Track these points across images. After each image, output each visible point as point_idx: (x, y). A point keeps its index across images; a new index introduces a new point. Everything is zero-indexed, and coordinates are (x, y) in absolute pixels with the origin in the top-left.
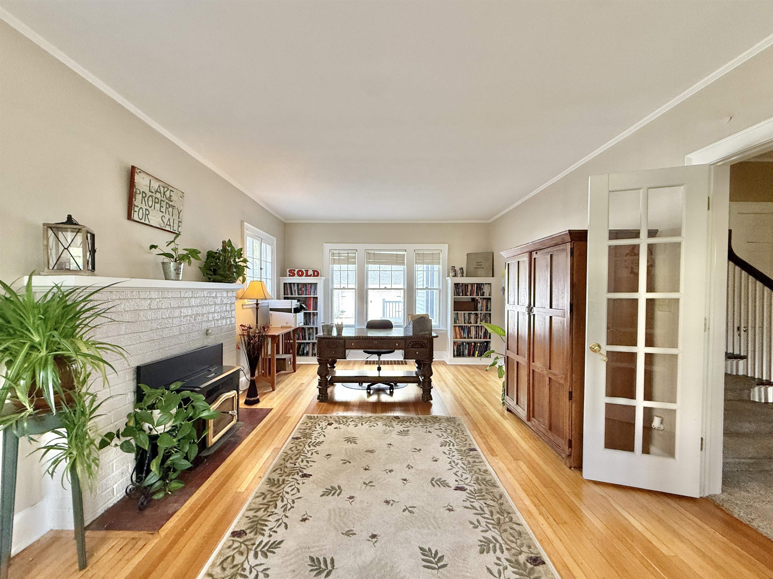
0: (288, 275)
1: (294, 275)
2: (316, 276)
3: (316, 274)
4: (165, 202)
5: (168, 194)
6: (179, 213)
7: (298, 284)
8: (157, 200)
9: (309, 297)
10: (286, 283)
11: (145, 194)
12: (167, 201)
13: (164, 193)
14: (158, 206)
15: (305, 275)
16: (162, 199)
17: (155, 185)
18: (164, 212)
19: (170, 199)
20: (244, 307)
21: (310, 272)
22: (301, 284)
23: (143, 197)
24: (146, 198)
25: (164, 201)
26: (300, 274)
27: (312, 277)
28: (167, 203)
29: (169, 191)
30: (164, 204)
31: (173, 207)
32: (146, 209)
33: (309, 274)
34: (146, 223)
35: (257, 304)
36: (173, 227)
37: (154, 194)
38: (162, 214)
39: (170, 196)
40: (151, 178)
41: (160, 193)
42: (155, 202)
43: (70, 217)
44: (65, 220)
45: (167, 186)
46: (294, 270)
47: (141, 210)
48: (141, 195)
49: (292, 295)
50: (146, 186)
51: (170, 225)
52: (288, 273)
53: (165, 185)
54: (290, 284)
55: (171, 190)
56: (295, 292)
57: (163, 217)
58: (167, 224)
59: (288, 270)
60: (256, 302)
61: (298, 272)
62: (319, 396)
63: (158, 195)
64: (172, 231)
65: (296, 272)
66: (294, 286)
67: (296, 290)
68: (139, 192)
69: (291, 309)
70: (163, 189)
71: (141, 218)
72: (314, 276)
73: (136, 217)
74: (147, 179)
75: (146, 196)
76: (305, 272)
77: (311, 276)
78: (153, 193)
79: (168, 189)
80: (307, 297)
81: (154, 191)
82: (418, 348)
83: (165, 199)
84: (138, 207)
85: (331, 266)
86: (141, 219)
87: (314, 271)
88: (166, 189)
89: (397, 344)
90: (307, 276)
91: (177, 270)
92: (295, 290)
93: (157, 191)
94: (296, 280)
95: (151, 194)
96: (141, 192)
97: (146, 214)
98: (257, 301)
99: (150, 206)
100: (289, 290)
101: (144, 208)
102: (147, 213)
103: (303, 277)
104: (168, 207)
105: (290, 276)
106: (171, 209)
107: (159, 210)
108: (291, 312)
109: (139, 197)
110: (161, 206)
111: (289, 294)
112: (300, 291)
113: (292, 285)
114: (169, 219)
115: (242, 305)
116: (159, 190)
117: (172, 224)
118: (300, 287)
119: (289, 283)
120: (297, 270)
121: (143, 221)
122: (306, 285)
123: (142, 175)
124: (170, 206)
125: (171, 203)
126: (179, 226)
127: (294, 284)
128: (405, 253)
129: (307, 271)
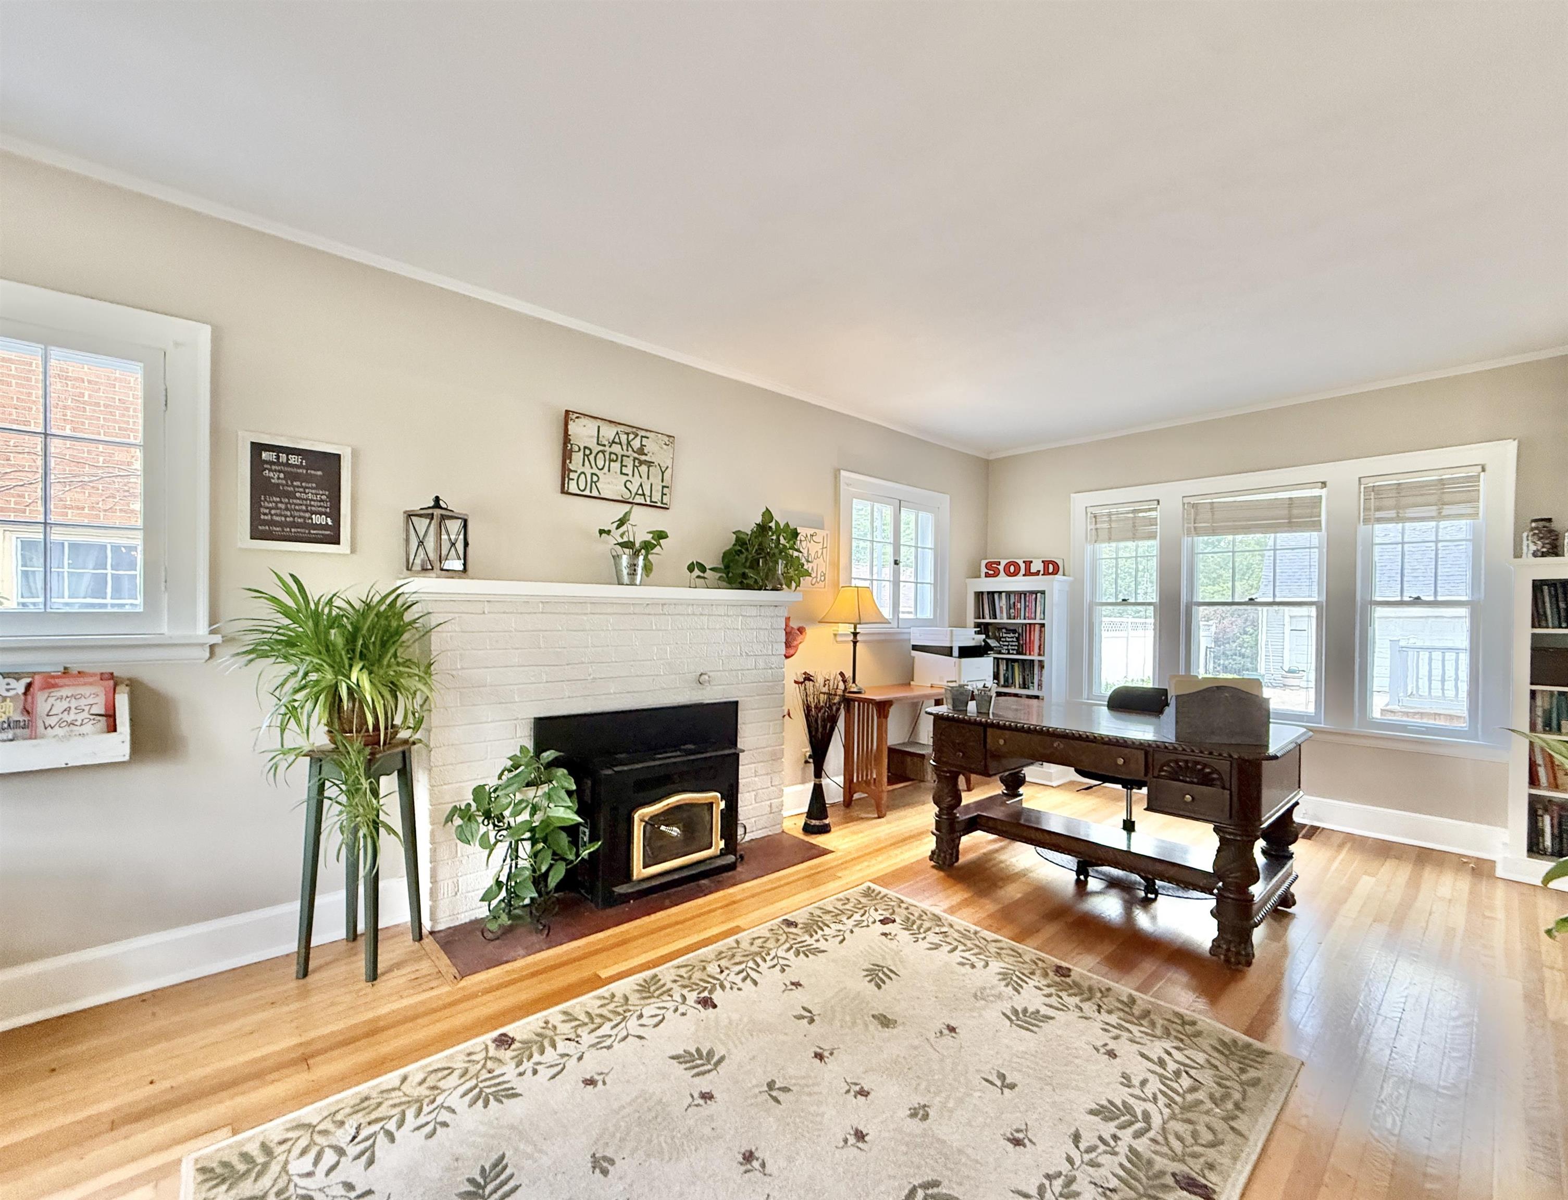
0: (983, 575)
1: (996, 574)
2: (1052, 574)
3: (1051, 570)
4: (632, 458)
5: (636, 444)
6: (663, 473)
7: (1008, 594)
8: (614, 457)
9: (1030, 624)
10: (982, 593)
11: (590, 449)
12: (636, 455)
13: (629, 443)
14: (616, 466)
15: (1023, 571)
16: (625, 453)
17: (609, 432)
18: (631, 474)
19: (641, 451)
20: (839, 639)
21: (1037, 566)
22: (1014, 592)
23: (584, 454)
24: (592, 458)
25: (628, 457)
26: (1012, 570)
27: (1040, 577)
28: (635, 459)
29: (639, 438)
30: (629, 462)
31: (649, 464)
32: (592, 474)
33: (1033, 570)
34: (592, 495)
35: (855, 634)
36: (651, 497)
37: (607, 448)
38: (626, 478)
39: (642, 445)
40: (599, 423)
41: (620, 443)
42: (611, 460)
43: (437, 499)
44: (432, 504)
45: (634, 430)
46: (999, 563)
47: (583, 476)
48: (582, 453)
49: (996, 618)
50: (592, 437)
51: (644, 495)
52: (984, 570)
53: (629, 430)
54: (991, 594)
55: (642, 437)
56: (1001, 612)
57: (628, 483)
58: (636, 494)
59: (984, 562)
60: (853, 630)
61: (1008, 565)
62: (933, 853)
63: (616, 449)
64: (648, 503)
65: (1001, 568)
66: (1000, 598)
67: (1004, 607)
68: (577, 449)
69: (951, 648)
70: (626, 436)
71: (582, 488)
72: (1046, 573)
73: (573, 488)
74: (592, 426)
75: (591, 453)
76: (1023, 566)
77: (1037, 573)
78: (604, 445)
79: (637, 435)
80: (1026, 624)
81: (606, 443)
82: (1192, 783)
83: (630, 452)
84: (576, 472)
85: (1089, 548)
86: (583, 491)
87: (1046, 563)
88: (632, 436)
89: (1121, 761)
90: (1028, 573)
91: (633, 567)
92: (1001, 608)
93: (613, 442)
94: (1003, 583)
95: (602, 448)
96: (582, 448)
97: (592, 481)
98: (855, 628)
99: (600, 467)
100: (986, 606)
101: (588, 472)
102: (595, 478)
103: (1020, 577)
104: (637, 464)
105: (987, 575)
106: (644, 468)
107: (619, 471)
108: (951, 655)
109: (577, 457)
110: (622, 466)
111: (987, 616)
112: (1012, 611)
113: (996, 596)
114: (641, 485)
115: (835, 635)
116: (617, 440)
117: (647, 493)
118: (1012, 602)
119: (988, 593)
120: (1003, 563)
121: (587, 493)
122: (1025, 595)
123: (583, 421)
124: (641, 463)
125: (643, 458)
126: (663, 494)
127: (1000, 593)
128: (1323, 492)
129: (1028, 564)
